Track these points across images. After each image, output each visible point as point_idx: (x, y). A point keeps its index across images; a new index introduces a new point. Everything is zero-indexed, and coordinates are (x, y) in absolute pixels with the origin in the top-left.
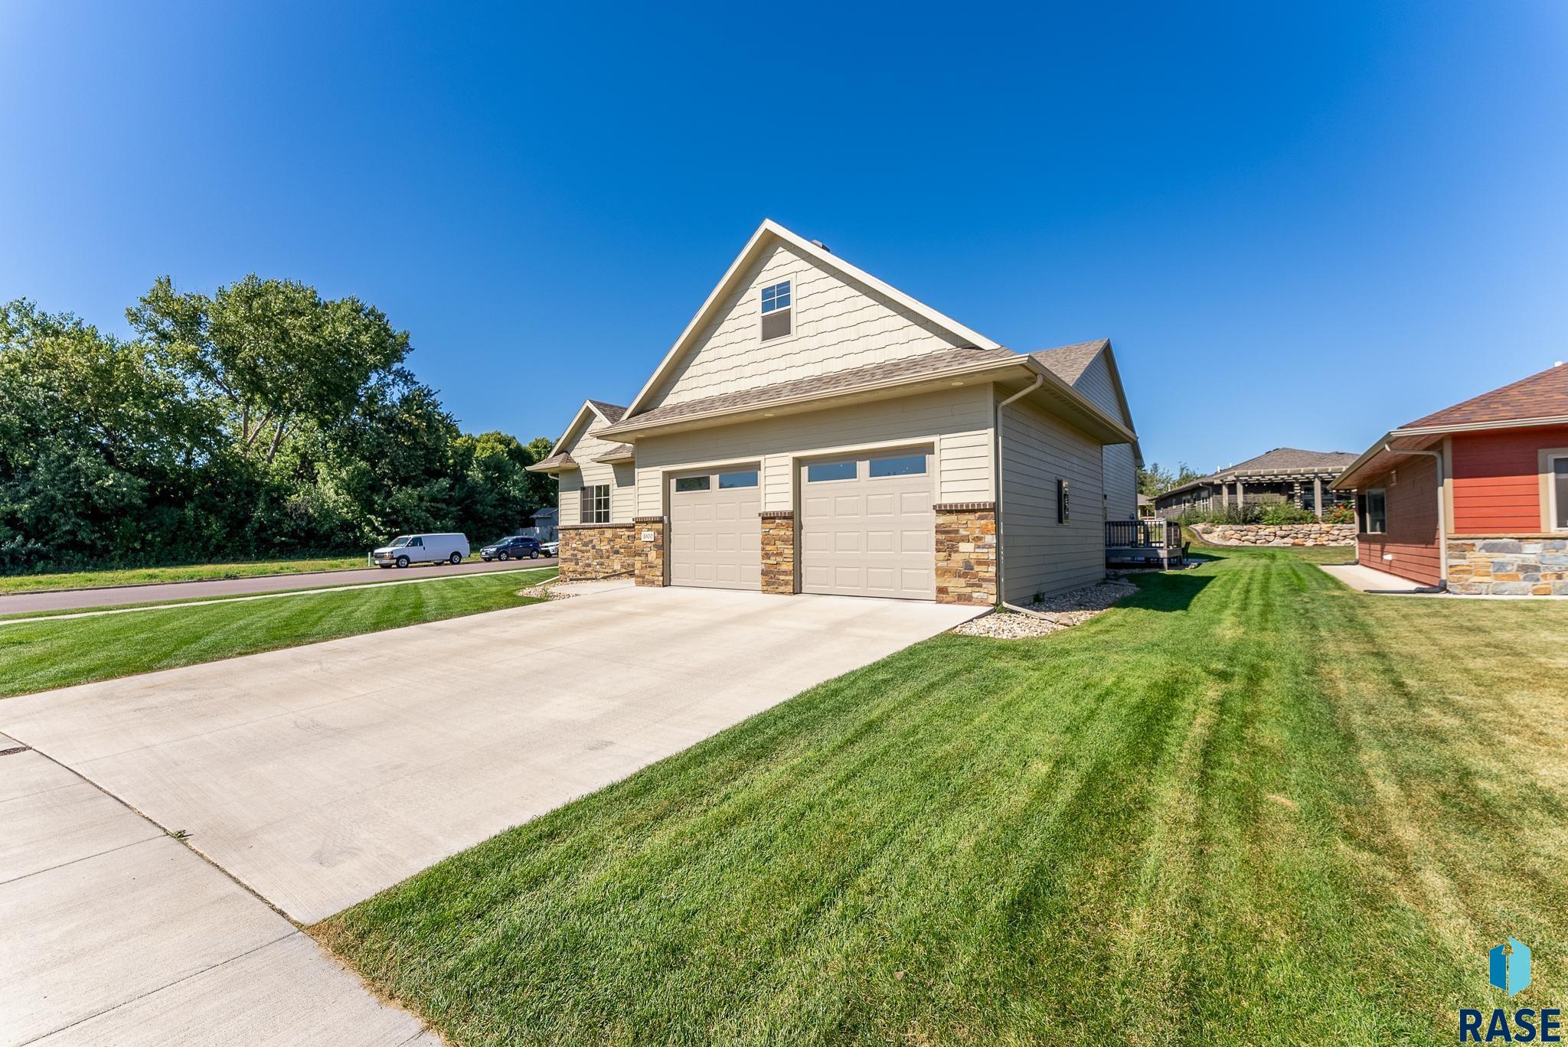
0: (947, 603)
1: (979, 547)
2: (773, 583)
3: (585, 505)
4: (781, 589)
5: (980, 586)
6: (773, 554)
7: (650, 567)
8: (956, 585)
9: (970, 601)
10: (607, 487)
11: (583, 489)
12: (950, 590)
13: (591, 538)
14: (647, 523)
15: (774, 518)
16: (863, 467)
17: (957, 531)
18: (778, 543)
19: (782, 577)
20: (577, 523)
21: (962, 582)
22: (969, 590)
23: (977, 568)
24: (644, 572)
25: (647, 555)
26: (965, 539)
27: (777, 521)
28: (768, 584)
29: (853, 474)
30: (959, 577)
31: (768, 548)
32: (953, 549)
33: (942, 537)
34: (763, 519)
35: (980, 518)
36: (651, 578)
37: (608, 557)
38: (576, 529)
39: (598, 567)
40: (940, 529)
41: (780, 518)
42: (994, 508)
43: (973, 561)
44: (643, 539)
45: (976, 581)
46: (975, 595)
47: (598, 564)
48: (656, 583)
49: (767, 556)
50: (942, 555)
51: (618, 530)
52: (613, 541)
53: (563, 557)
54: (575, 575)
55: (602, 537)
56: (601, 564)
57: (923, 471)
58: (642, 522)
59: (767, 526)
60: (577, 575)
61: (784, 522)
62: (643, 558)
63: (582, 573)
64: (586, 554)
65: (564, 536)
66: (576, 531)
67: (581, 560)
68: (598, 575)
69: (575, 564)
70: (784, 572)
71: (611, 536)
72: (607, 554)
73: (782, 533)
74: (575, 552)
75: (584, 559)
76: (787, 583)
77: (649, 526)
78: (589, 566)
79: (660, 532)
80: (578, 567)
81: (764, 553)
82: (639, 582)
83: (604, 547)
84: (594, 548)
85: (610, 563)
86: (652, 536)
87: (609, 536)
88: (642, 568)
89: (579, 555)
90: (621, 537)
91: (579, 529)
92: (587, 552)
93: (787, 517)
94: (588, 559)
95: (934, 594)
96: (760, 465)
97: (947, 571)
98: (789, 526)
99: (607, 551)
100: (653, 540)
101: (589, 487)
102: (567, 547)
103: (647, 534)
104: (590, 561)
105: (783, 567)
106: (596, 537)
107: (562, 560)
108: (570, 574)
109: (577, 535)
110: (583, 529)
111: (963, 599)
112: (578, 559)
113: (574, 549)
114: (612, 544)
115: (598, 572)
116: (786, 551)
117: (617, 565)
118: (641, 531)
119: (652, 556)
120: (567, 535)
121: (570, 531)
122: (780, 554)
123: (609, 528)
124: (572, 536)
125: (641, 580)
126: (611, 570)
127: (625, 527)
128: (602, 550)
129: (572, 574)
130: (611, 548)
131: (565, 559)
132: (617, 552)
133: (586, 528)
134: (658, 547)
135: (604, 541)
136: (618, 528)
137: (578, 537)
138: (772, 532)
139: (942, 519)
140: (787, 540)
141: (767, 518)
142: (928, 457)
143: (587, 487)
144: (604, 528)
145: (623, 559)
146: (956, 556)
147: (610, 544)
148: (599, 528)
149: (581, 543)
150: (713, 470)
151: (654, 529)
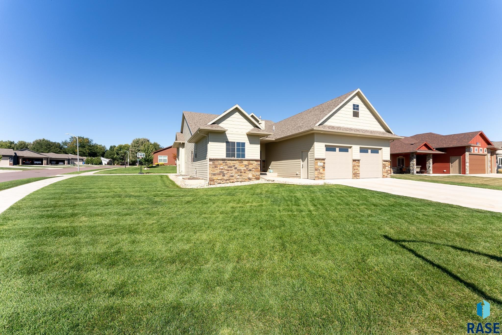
0: (384, 178)
1: (388, 168)
2: (356, 176)
3: (228, 150)
4: (358, 178)
7: (321, 174)
8: (385, 174)
10: (243, 144)
11: (227, 142)
13: (234, 164)
14: (319, 160)
15: (356, 161)
16: (369, 151)
18: (357, 167)
19: (358, 175)
20: (224, 157)
21: (386, 174)
22: (387, 175)
23: (388, 171)
24: (318, 176)
25: (320, 170)
26: (387, 166)
27: (357, 161)
29: (367, 152)
31: (355, 168)
32: (385, 168)
33: (384, 166)
34: (353, 161)
35: (389, 163)
36: (321, 177)
37: (245, 173)
38: (223, 160)
39: (238, 177)
40: (383, 164)
42: (390, 161)
44: (318, 165)
47: (238, 175)
48: (323, 179)
49: (354, 170)
50: (384, 169)
51: (251, 161)
52: (248, 166)
53: (212, 173)
54: (222, 181)
55: (241, 164)
56: (241, 175)
57: (378, 153)
58: (318, 160)
59: (354, 163)
60: (224, 181)
61: (358, 162)
62: (318, 171)
63: (227, 180)
64: (230, 171)
65: (214, 163)
66: (223, 161)
67: (227, 174)
68: (238, 180)
69: (223, 176)
70: (358, 174)
71: (247, 164)
72: (244, 171)
73: (358, 164)
74: (223, 171)
75: (229, 173)
76: (359, 176)
77: (320, 161)
78: (233, 176)
79: (324, 163)
80: (225, 177)
81: (353, 169)
82: (317, 179)
83: (243, 168)
84: (236, 168)
85: (246, 175)
86: (322, 164)
87: (245, 164)
88: (318, 174)
89: (225, 172)
90: (252, 164)
91: (225, 160)
92: (231, 170)
93: (359, 161)
94: (232, 173)
95: (382, 176)
96: (351, 147)
97: (385, 172)
98: (359, 163)
99: (244, 170)
100: (322, 165)
101: (231, 142)
102: (216, 169)
103: (320, 164)
104: (233, 174)
105: (358, 172)
106: (237, 164)
107: (212, 175)
108: (218, 181)
109: (223, 163)
110: (228, 160)
111: (387, 177)
112: (224, 174)
113: (222, 169)
114: (247, 167)
115: (238, 179)
116: (358, 169)
117: (250, 176)
118: (317, 163)
119: (321, 171)
120: (216, 163)
121: (219, 161)
122: (357, 169)
123: (246, 160)
124: (220, 163)
125: (318, 178)
126: (247, 178)
127: (255, 161)
128: (241, 170)
129: (220, 181)
130: (247, 169)
131: (215, 174)
132: (250, 170)
133: (230, 160)
134: (324, 167)
135: (241, 166)
136: (251, 160)
137: (224, 164)
138: (355, 164)
139: (384, 163)
140: (359, 166)
141: (354, 161)
142: (379, 151)
143: (230, 142)
144: (241, 160)
145: (254, 173)
146: (385, 169)
147: (246, 167)
148: (239, 160)
149: (227, 166)
150: (338, 147)
151: (322, 162)
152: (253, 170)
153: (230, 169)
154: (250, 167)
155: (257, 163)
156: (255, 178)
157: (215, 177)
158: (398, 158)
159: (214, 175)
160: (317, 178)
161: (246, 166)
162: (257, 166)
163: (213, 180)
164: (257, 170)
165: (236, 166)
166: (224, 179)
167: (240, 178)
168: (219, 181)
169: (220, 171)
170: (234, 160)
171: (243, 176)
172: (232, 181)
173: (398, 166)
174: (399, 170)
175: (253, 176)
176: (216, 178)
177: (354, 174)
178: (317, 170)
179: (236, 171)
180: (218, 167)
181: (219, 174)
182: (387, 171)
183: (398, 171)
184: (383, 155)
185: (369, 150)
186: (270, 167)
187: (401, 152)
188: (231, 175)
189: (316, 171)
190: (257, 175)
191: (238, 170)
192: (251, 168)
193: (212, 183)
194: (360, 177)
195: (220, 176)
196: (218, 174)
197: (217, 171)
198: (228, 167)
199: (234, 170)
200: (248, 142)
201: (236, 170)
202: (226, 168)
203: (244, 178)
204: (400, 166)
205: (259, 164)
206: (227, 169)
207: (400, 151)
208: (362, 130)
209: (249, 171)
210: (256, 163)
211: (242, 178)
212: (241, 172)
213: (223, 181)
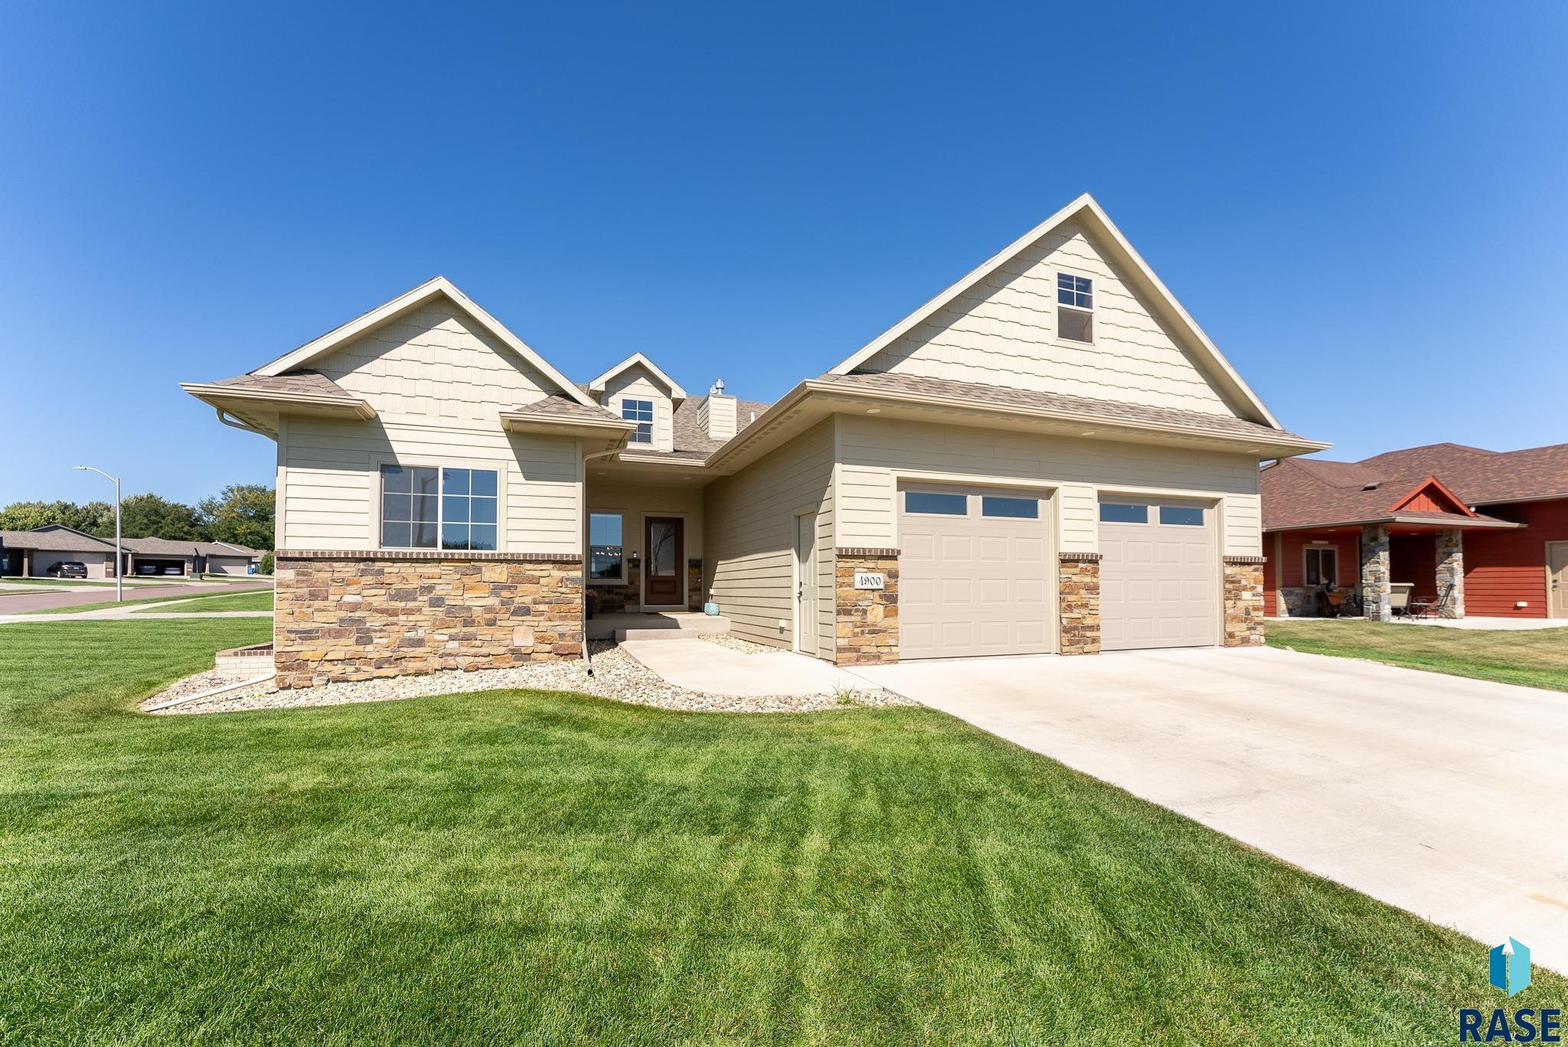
0: (1234, 646)
1: (1254, 595)
4: (1087, 648)
5: (1255, 629)
6: (1077, 606)
7: (872, 632)
8: (1240, 629)
9: (1249, 642)
10: (487, 480)
11: (390, 469)
12: (1237, 634)
13: (428, 583)
14: (864, 557)
15: (1077, 561)
16: (1154, 512)
17: (1239, 582)
18: (1082, 592)
19: (1088, 634)
20: (368, 541)
21: (1244, 626)
22: (1248, 633)
23: (1253, 614)
24: (856, 642)
25: (865, 612)
26: (1245, 588)
27: (1081, 565)
28: (1071, 643)
29: (1142, 518)
30: (1242, 622)
31: (1070, 598)
32: (1238, 598)
33: (1229, 586)
34: (1063, 561)
35: (1255, 570)
36: (874, 650)
37: (491, 623)
38: (358, 560)
39: (453, 645)
40: (1228, 580)
41: (1084, 561)
42: (1264, 564)
43: (1251, 608)
44: (858, 585)
45: (1252, 625)
46: (1252, 637)
47: (452, 638)
48: (884, 657)
49: (1070, 608)
50: (1229, 603)
51: (527, 566)
52: (509, 588)
53: (295, 627)
54: (352, 669)
55: (468, 581)
56: (467, 638)
57: (1201, 524)
58: (853, 557)
59: (1068, 571)
60: (364, 668)
61: (1090, 566)
62: (857, 618)
63: (388, 660)
64: (402, 618)
65: (303, 574)
66: (362, 566)
67: (381, 631)
68: (451, 662)
69: (357, 642)
70: (1091, 628)
71: (503, 578)
72: (488, 616)
73: (1088, 579)
74: (358, 614)
75: (396, 628)
76: (1094, 640)
77: (871, 564)
78: (420, 643)
79: (893, 575)
80: (369, 648)
81: (1064, 605)
82: (850, 660)
83: (478, 601)
84: (436, 602)
85: (499, 635)
86: (880, 580)
87: (495, 577)
88: (855, 635)
89: (375, 622)
90: (536, 581)
91: (374, 560)
92: (409, 612)
93: (1094, 560)
94: (414, 628)
95: (1219, 638)
96: (1049, 493)
97: (1234, 618)
98: (1095, 572)
99: (489, 609)
100: (881, 586)
101: (416, 468)
102: (318, 604)
103: (865, 577)
104: (421, 633)
105: (1089, 621)
106: (446, 580)
107: (293, 636)
108: (328, 667)
109: (364, 573)
110: (393, 560)
111: (1245, 641)
112: (368, 630)
113: (355, 607)
114: (506, 594)
115: (450, 655)
116: (1092, 602)
117: (523, 639)
118: (849, 571)
119: (876, 614)
120: (321, 575)
121: (335, 564)
122: (1085, 606)
123: (501, 561)
124: (343, 575)
125: (855, 655)
126: (502, 650)
127: (554, 562)
128: (469, 608)
129: (340, 666)
130: (503, 603)
131: (310, 631)
132: (525, 611)
133: (404, 560)
134: (890, 598)
135: (472, 588)
136: (530, 562)
137: (368, 579)
138: (1074, 578)
139: (1230, 570)
140: (1093, 589)
141: (1067, 561)
142: (1205, 511)
143: (409, 468)
144: (470, 561)
145: (544, 625)
146: (1240, 604)
147: (498, 595)
148: (453, 560)
149: (383, 592)
150: (975, 488)
151: (881, 570)
152: (541, 607)
153: (403, 604)
154: (525, 595)
155: (563, 574)
156: (548, 648)
157: (307, 650)
158: (1306, 547)
159: (307, 635)
160: (848, 655)
161: (497, 588)
162: (563, 590)
163: (301, 665)
164: (564, 608)
165: (439, 591)
166: (368, 661)
167: (464, 650)
168: (337, 670)
169: (343, 614)
170: (425, 560)
171: (478, 643)
172: (413, 666)
173: (1308, 583)
174: (1313, 600)
175: (541, 640)
176: (319, 654)
177: (1065, 630)
178: (848, 613)
179: (441, 615)
180: (331, 598)
181: (338, 634)
182: (1248, 612)
183: (1308, 602)
184: (1227, 531)
185: (1150, 508)
186: (712, 592)
187: (1318, 522)
188: (411, 635)
189: (842, 618)
190: (562, 636)
191: (451, 610)
192: (528, 600)
193: (291, 677)
194: (1104, 644)
195: (342, 641)
196: (329, 631)
197: (327, 617)
198: (392, 598)
199: (426, 610)
200: (515, 466)
201: (440, 612)
202: (379, 599)
203: (484, 651)
204: (1318, 583)
205: (573, 580)
206: (385, 606)
207: (1317, 520)
208: (1106, 406)
209: (515, 613)
210: (557, 573)
211: (473, 650)
212: (468, 623)
213: (358, 670)
